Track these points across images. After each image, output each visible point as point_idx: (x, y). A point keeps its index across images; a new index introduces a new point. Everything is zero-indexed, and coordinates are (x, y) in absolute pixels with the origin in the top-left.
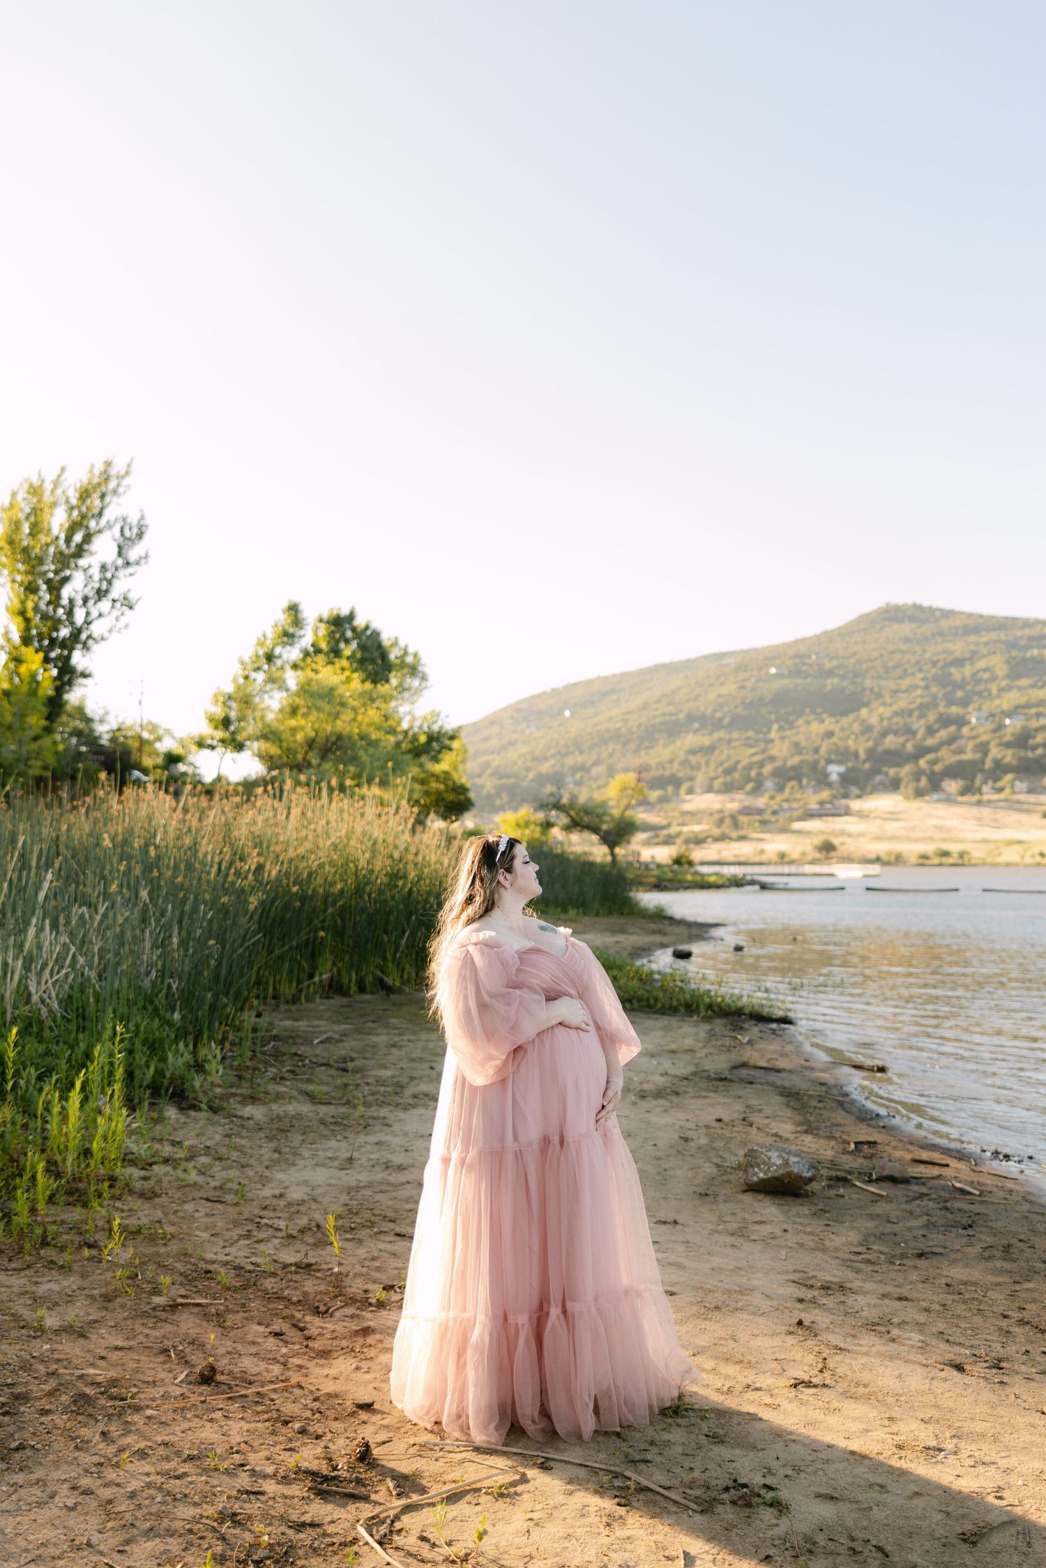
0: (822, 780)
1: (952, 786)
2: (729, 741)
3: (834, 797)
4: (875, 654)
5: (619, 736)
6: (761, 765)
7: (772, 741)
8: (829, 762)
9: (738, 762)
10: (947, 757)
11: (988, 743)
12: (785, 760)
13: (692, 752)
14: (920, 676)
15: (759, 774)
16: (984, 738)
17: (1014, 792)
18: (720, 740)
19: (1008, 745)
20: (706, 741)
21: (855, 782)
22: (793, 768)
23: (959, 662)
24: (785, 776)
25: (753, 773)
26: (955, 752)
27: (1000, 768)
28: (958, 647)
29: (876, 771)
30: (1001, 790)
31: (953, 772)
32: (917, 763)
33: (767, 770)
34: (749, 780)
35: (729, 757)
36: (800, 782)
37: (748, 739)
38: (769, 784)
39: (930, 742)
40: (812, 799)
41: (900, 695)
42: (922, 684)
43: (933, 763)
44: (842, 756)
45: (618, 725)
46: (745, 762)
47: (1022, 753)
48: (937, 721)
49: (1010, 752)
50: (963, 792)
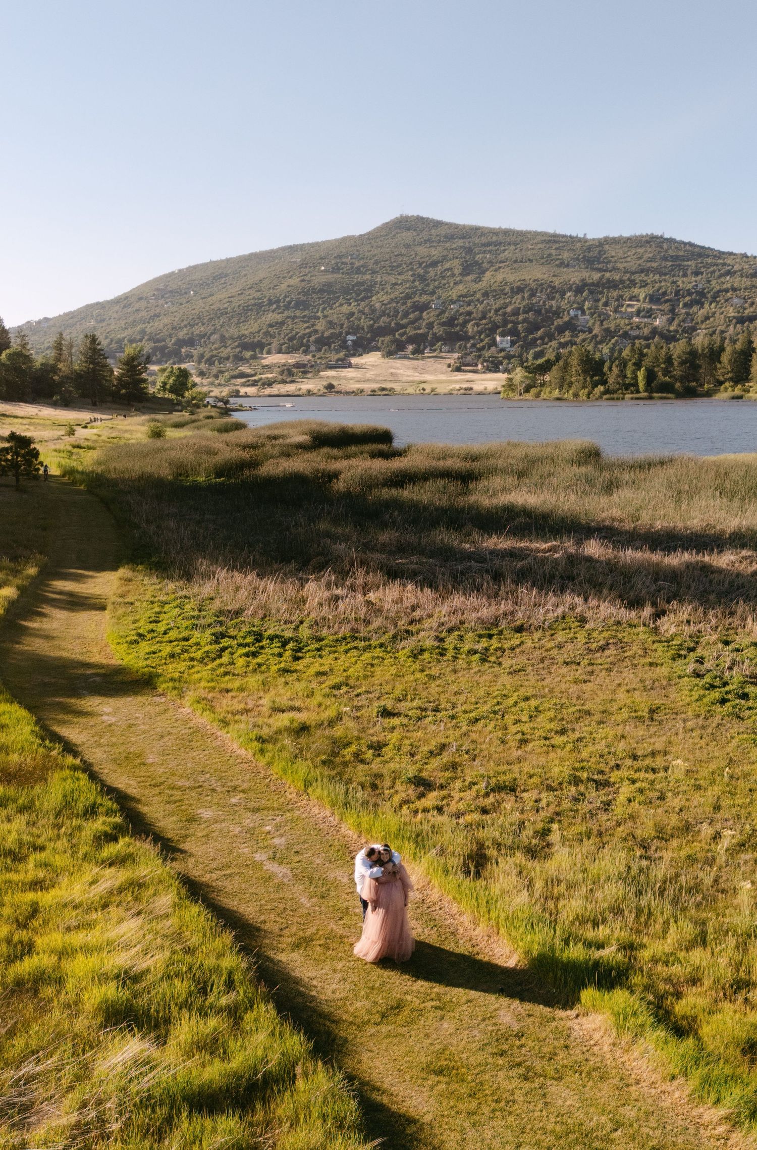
0: (344, 346)
1: (410, 348)
2: (294, 318)
3: (346, 356)
4: (387, 256)
5: (226, 313)
6: (310, 335)
7: (319, 318)
8: (348, 333)
9: (297, 333)
10: (411, 332)
11: (433, 322)
12: (323, 333)
13: (271, 326)
14: (410, 273)
15: (308, 341)
16: (431, 320)
17: (441, 351)
18: (288, 317)
19: (443, 324)
20: (279, 317)
21: (361, 346)
22: (329, 338)
23: (434, 264)
24: (323, 342)
25: (305, 341)
26: (415, 329)
27: (437, 339)
28: (436, 253)
29: (373, 339)
30: (435, 350)
31: (411, 340)
32: (394, 335)
33: (312, 339)
34: (302, 345)
35: (292, 330)
36: (330, 347)
37: (304, 317)
38: (313, 348)
39: (404, 321)
40: (334, 357)
41: (397, 287)
42: (412, 278)
43: (402, 335)
44: (354, 330)
45: (226, 306)
46: (302, 332)
47: (448, 329)
48: (412, 307)
49: (442, 329)
50: (413, 353)
